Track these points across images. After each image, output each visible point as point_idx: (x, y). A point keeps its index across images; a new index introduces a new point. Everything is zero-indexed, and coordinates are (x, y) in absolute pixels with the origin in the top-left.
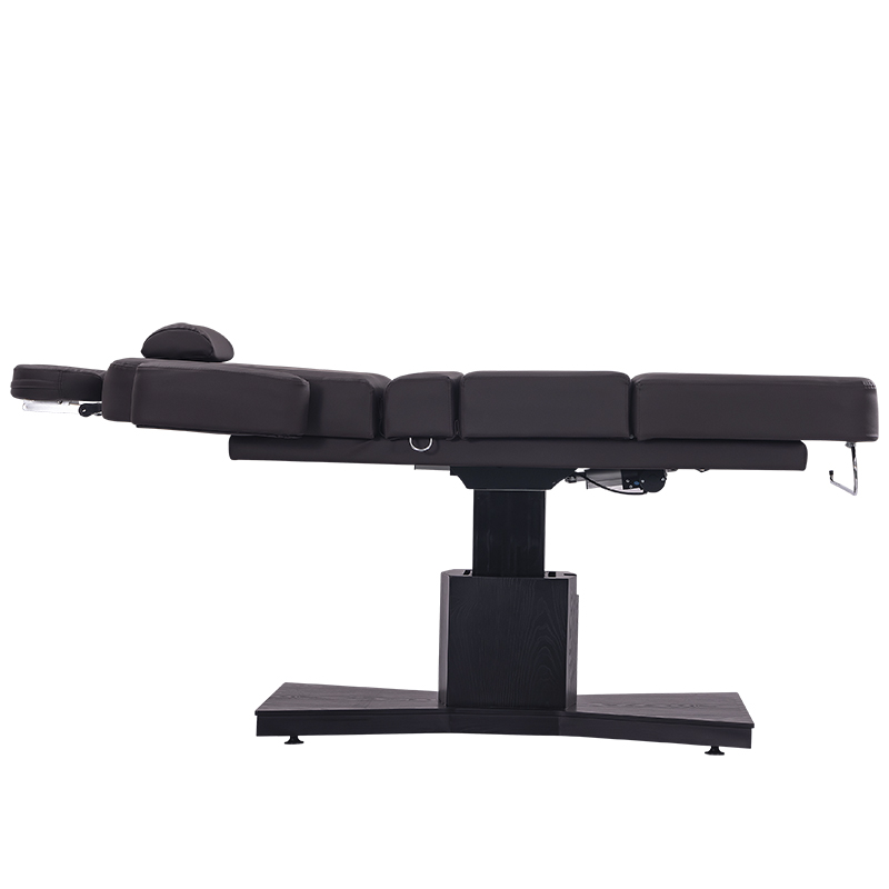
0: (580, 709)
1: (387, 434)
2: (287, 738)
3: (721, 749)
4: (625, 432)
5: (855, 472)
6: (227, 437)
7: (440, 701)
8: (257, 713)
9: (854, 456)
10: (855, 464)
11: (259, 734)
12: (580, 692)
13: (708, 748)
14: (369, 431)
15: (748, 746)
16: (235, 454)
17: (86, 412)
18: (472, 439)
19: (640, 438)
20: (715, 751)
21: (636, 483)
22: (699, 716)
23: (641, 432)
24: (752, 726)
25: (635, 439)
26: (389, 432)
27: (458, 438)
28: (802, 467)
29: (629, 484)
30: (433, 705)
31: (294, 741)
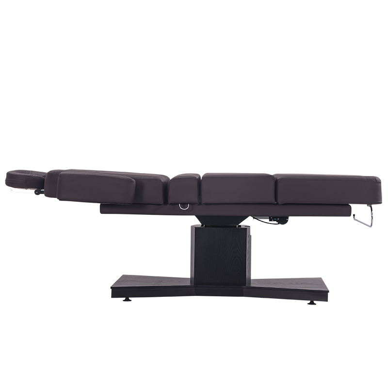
0: (252, 285)
1: (169, 202)
2: (124, 299)
3: (315, 302)
4: (273, 201)
5: (372, 217)
6: (99, 205)
7: (191, 282)
8: (111, 288)
9: (372, 210)
10: (372, 214)
11: (112, 297)
12: (253, 277)
13: (309, 302)
14: (161, 201)
15: (327, 300)
16: (102, 211)
17: (37, 193)
18: (206, 204)
19: (280, 203)
20: (312, 303)
21: (275, 219)
22: (305, 288)
23: (280, 201)
24: (328, 292)
25: (277, 204)
26: (170, 202)
27: (200, 204)
28: (349, 215)
29: (272, 219)
30: (188, 284)
31: (127, 300)
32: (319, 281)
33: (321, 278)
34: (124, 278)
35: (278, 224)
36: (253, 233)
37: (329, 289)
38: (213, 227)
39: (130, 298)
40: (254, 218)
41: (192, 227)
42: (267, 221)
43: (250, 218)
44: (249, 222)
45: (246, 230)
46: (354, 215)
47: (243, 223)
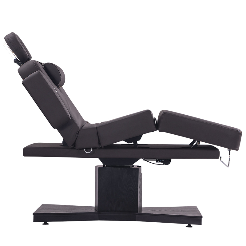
0: (143, 212)
1: (77, 148)
2: (43, 223)
3: (191, 225)
5: (229, 159)
7: (95, 210)
8: (33, 214)
9: (230, 154)
10: (229, 157)
11: (34, 222)
12: (143, 206)
13: (187, 225)
15: (201, 224)
20: (189, 226)
21: (161, 161)
24: (202, 217)
27: (100, 148)
28: (218, 158)
29: (158, 161)
30: (93, 211)
31: (46, 223)
32: (195, 209)
33: (196, 207)
34: (43, 206)
35: (163, 164)
36: (143, 171)
37: (203, 215)
38: (112, 167)
39: (48, 222)
40: (144, 160)
41: (96, 167)
42: (155, 162)
43: (141, 160)
44: (140, 163)
45: (138, 169)
46: (221, 157)
47: (136, 164)
